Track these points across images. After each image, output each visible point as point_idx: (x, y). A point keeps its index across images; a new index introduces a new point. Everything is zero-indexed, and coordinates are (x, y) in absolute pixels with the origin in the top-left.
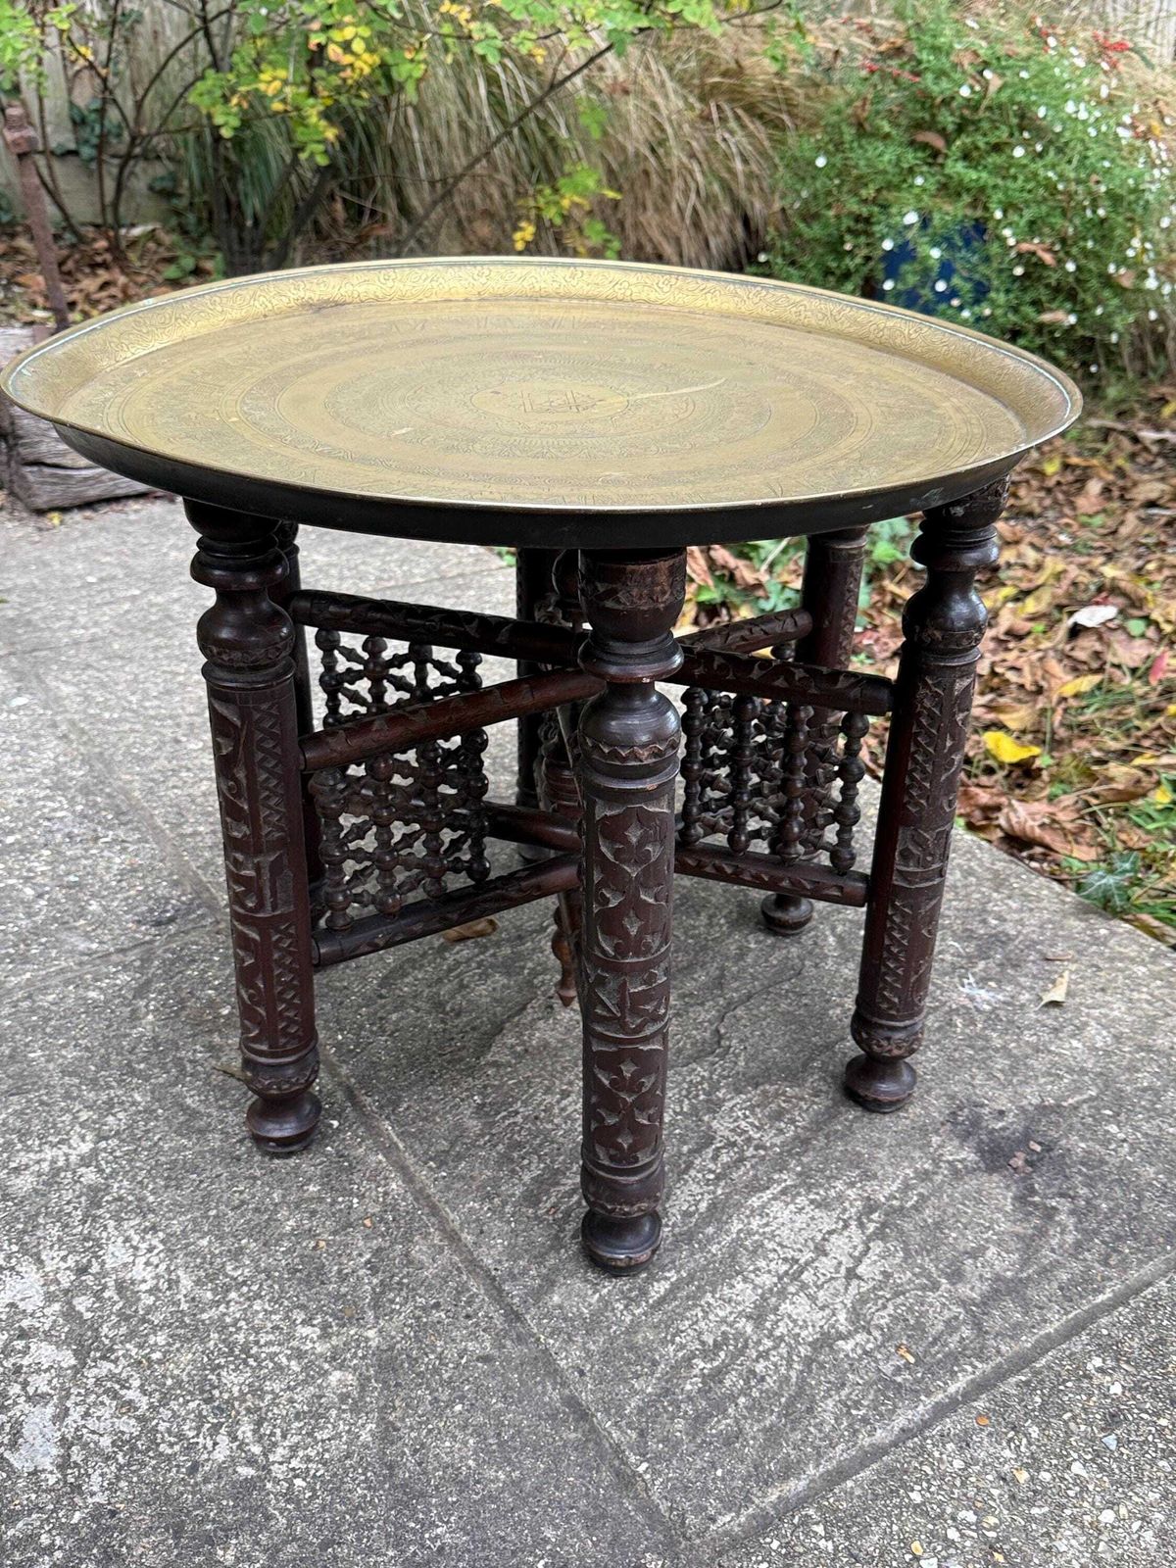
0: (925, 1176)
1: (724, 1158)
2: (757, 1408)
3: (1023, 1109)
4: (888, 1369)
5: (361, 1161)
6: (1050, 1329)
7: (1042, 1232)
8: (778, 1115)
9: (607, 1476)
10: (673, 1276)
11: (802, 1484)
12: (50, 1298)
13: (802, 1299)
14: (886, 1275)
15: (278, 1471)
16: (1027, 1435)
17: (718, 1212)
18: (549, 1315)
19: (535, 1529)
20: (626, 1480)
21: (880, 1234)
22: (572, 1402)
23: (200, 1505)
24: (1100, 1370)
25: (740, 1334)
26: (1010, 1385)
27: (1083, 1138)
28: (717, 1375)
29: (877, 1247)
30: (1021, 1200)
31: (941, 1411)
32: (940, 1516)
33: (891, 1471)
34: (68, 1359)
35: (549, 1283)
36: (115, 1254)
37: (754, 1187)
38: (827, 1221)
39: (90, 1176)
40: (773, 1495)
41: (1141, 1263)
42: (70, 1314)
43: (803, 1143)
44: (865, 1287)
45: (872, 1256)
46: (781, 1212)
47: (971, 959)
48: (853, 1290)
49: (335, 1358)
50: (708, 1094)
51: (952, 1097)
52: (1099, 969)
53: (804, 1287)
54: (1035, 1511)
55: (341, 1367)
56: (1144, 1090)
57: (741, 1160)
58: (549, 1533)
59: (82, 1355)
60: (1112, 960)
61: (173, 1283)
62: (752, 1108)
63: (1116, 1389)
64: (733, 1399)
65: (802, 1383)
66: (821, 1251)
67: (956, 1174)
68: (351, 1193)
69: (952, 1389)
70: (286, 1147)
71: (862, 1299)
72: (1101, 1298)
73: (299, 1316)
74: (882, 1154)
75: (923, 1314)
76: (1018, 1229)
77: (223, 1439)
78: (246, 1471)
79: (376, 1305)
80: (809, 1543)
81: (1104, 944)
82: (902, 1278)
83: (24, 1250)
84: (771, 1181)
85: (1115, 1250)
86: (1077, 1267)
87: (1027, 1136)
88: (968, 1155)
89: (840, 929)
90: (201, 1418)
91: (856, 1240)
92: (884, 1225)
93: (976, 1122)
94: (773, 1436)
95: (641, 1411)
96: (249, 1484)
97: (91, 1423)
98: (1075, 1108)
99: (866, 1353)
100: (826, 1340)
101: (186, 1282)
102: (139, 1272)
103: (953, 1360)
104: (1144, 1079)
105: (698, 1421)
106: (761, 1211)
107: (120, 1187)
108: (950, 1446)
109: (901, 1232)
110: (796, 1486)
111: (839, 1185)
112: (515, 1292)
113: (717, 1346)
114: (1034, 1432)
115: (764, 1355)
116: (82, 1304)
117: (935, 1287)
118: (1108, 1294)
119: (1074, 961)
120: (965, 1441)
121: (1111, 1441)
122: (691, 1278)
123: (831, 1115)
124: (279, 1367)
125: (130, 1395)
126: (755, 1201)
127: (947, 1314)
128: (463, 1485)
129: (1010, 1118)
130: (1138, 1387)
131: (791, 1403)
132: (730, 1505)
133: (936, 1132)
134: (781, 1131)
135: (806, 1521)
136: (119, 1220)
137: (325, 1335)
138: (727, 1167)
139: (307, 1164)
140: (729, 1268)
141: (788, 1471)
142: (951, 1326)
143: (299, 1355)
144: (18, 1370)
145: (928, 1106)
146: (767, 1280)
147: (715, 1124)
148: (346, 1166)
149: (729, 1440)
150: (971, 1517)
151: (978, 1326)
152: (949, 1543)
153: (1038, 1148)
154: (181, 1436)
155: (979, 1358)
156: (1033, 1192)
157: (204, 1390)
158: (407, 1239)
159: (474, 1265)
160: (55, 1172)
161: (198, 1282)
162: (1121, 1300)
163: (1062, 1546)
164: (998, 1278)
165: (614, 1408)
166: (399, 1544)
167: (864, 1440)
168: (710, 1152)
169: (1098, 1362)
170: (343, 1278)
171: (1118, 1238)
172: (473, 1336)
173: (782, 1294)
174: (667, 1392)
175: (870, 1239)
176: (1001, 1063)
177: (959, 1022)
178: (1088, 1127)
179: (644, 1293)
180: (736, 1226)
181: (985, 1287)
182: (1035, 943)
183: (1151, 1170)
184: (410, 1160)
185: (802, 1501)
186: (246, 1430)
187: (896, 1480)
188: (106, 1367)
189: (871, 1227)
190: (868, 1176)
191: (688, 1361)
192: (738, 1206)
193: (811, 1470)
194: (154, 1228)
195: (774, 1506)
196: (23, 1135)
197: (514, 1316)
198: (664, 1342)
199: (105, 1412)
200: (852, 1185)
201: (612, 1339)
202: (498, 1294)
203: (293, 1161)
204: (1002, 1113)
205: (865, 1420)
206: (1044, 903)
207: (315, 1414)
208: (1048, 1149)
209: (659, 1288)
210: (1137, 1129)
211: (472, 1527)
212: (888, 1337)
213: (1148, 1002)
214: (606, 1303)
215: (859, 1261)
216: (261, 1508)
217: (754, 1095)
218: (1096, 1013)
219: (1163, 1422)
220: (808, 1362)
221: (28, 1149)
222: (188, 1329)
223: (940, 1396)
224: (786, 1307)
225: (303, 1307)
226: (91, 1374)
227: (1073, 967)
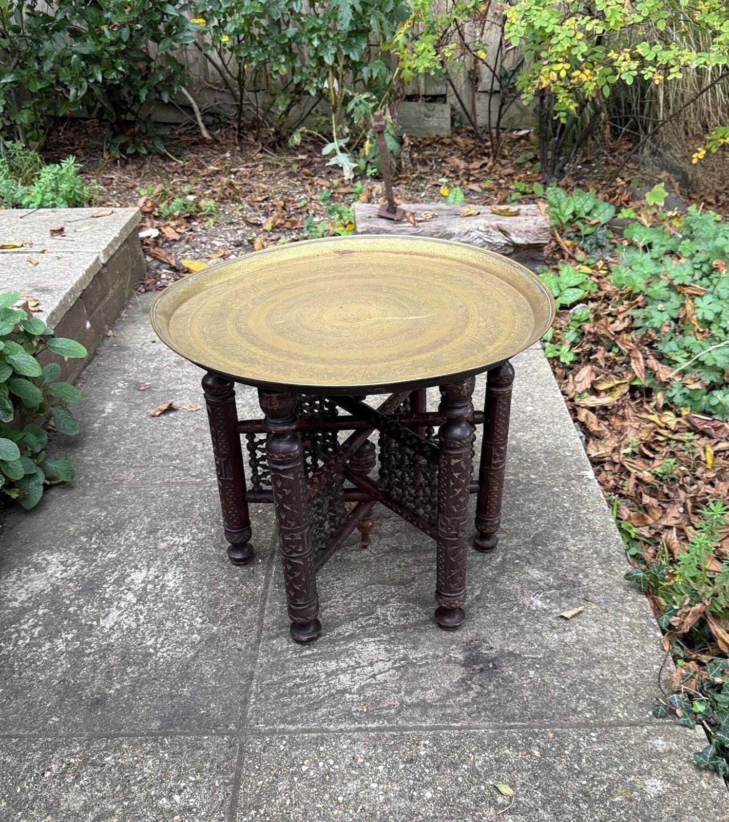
0: (436, 657)
1: (370, 622)
2: (302, 700)
3: (502, 651)
4: (354, 709)
5: (257, 576)
6: (424, 725)
7: (458, 694)
8: (404, 616)
9: (241, 698)
10: (315, 650)
11: (294, 728)
12: (143, 582)
13: (349, 676)
14: (386, 681)
15: (159, 654)
16: (376, 750)
17: (352, 637)
18: (267, 645)
19: (210, 702)
20: (245, 702)
21: (397, 669)
22: (252, 673)
23: (134, 654)
24: (425, 745)
25: (319, 677)
26: (387, 734)
27: (514, 670)
28: (299, 686)
29: (391, 672)
30: (463, 680)
31: (359, 730)
32: (323, 758)
33: (323, 738)
34: (134, 601)
35: (277, 636)
36: (169, 576)
37: (370, 636)
38: (383, 655)
39: (181, 550)
40: (282, 726)
41: (484, 720)
42: (144, 589)
43: (404, 627)
44: (374, 681)
45: (387, 674)
46: (372, 647)
47: (550, 587)
48: (368, 681)
49: (199, 631)
50: (388, 598)
51: (478, 635)
52: (607, 611)
53: (354, 672)
54: (353, 772)
55: (199, 634)
56: (565, 664)
57: (376, 624)
58: (212, 705)
59: (138, 601)
60: (618, 610)
61: (176, 590)
62: (397, 609)
63: (422, 753)
64: (297, 694)
65: (323, 700)
66: (371, 664)
67: (449, 661)
68: (245, 584)
69: (369, 726)
70: (237, 562)
71: (369, 685)
72: (455, 724)
73: (200, 614)
74: (428, 643)
75: (384, 699)
76: (450, 689)
77: (153, 639)
78: (152, 651)
79: (223, 621)
80: (278, 744)
81: (623, 603)
82: (389, 685)
83: (147, 566)
84: (379, 636)
85: (479, 712)
86: (457, 710)
87: (493, 660)
88: (461, 657)
89: (508, 556)
90: (153, 631)
91: (387, 667)
92: (403, 666)
93: (476, 648)
94: (299, 710)
95: (268, 685)
96: (150, 655)
97: (126, 621)
98: (525, 659)
99: (352, 701)
100: (344, 691)
101: (180, 592)
102: (171, 584)
103: (380, 717)
104: (569, 660)
105: (282, 695)
106: (365, 644)
107: (186, 557)
108: (349, 741)
109: (406, 671)
110: (292, 728)
111: (401, 647)
112: (265, 634)
113: (308, 677)
114: (380, 750)
115: (319, 687)
116: (150, 586)
117: (399, 692)
118: (459, 725)
119: (599, 604)
120: (354, 742)
121: (402, 766)
122: (321, 654)
123: (425, 623)
124: (183, 627)
125: (141, 617)
126: (366, 640)
127: (392, 703)
128: (201, 681)
129: (494, 651)
130: (431, 757)
131: (313, 704)
132: (266, 723)
133: (457, 645)
134: (399, 621)
135: (283, 738)
136: (178, 566)
137: (202, 623)
138: (369, 625)
139: (241, 571)
140: (336, 657)
141: (293, 722)
142: (389, 707)
143: (191, 625)
144: (120, 598)
145: (466, 634)
146: (344, 665)
147: (379, 609)
148: (252, 575)
149: (285, 705)
150: (331, 762)
151: (399, 712)
152: (317, 765)
153: (491, 666)
154: (144, 634)
155: (388, 721)
156: (471, 679)
157: (160, 623)
158: (249, 606)
159: (261, 621)
160: (174, 545)
161: (183, 593)
162: (459, 729)
163: (349, 785)
164: (424, 701)
165: (261, 679)
166: (172, 688)
167: (325, 726)
168: (367, 618)
169: (427, 742)
170: (222, 608)
171: (486, 709)
172: (242, 642)
173: (344, 671)
174: (281, 683)
175: (393, 668)
176: (515, 631)
177: (516, 609)
178: (522, 668)
179: (302, 652)
180: (352, 644)
181: (416, 701)
182: (590, 591)
183: (529, 693)
184: (272, 581)
185: (289, 732)
186: (161, 640)
187: (322, 741)
188: (142, 606)
189: (398, 665)
190: (415, 648)
191: (295, 677)
192: (360, 639)
193: (300, 726)
194: (185, 573)
195: (280, 730)
196: (174, 530)
197: (258, 642)
198: (293, 669)
199: (131, 619)
200: (405, 649)
201: (279, 661)
202: (259, 634)
203: (238, 568)
204: (492, 648)
205: (331, 720)
206: (616, 577)
207: (181, 644)
208: (495, 667)
209: (308, 652)
210: (541, 676)
211: (194, 694)
212: (364, 700)
213: (612, 633)
214: (288, 649)
215: (380, 673)
216: (147, 662)
217: (404, 604)
218: (581, 628)
219: (427, 771)
220: (331, 695)
221: (172, 536)
222: (169, 605)
223: (363, 726)
224: (342, 676)
225: (203, 612)
226: (136, 607)
227: (594, 606)
